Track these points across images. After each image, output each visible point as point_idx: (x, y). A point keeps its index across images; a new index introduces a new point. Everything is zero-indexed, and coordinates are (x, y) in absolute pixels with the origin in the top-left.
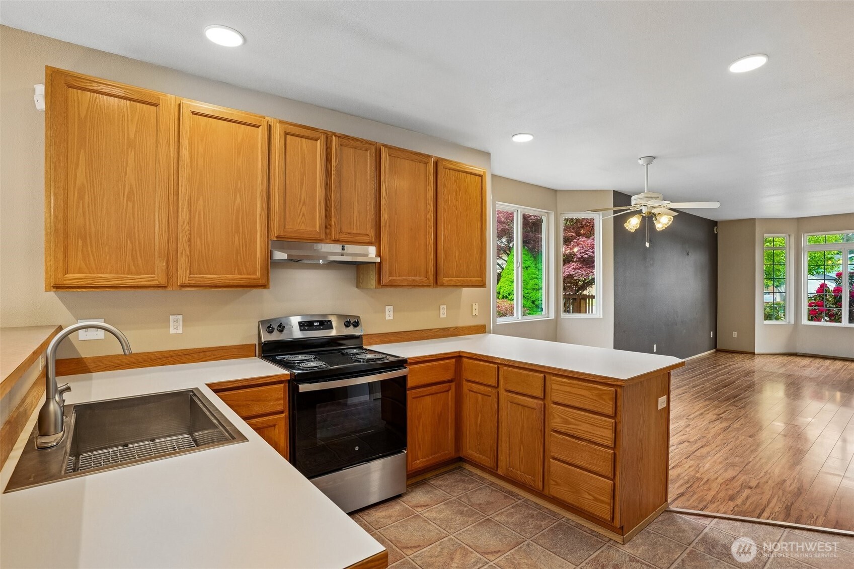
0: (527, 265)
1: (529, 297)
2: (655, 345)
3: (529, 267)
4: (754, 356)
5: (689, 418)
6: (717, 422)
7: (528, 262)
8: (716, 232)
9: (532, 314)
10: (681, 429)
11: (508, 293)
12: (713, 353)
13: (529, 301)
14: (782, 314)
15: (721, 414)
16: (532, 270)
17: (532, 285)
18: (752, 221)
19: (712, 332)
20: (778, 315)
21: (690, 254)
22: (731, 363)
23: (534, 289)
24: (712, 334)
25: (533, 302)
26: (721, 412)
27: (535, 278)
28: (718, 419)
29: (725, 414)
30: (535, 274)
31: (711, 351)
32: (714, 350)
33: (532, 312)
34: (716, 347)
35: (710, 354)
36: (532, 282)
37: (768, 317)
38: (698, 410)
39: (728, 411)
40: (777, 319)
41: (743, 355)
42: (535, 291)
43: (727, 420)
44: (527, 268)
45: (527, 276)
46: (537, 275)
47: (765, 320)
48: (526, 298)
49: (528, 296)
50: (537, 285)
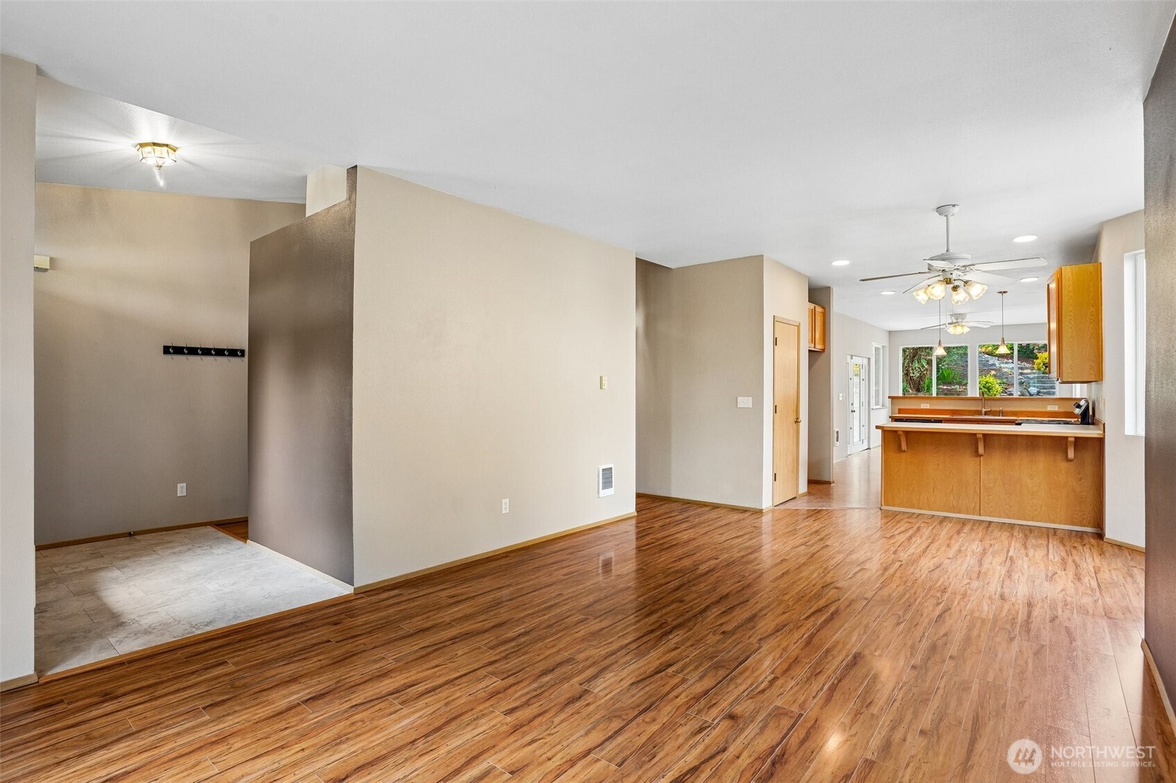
5: (900, 563)
6: (862, 559)
10: (900, 549)
15: (860, 570)
26: (859, 574)
28: (863, 563)
29: (854, 572)
38: (893, 575)
39: (849, 576)
43: (852, 563)
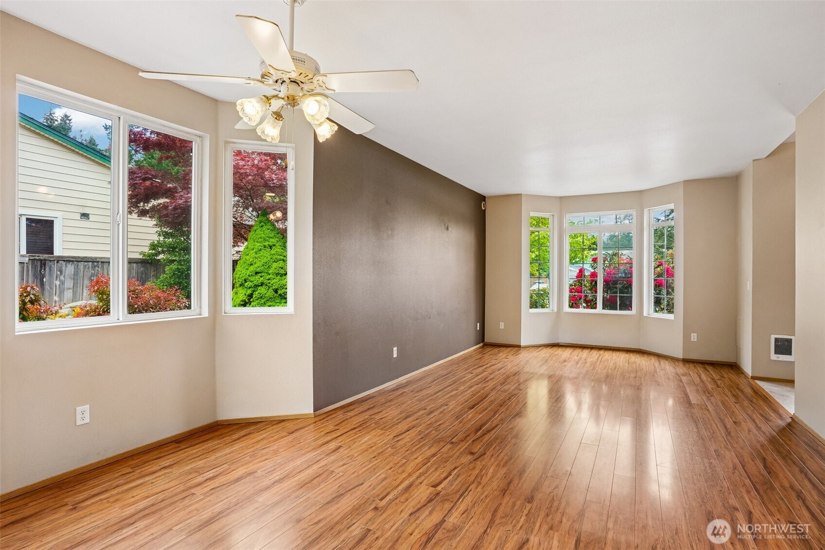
0: (271, 244)
1: (270, 285)
2: (395, 349)
3: (274, 246)
4: (520, 350)
7: (272, 240)
8: (483, 209)
9: (274, 306)
11: (243, 279)
12: (480, 348)
13: (271, 290)
14: (547, 301)
16: (277, 249)
17: (276, 269)
18: (518, 196)
19: (478, 324)
20: (544, 303)
21: (450, 229)
22: (494, 362)
23: (277, 274)
24: (478, 326)
25: (276, 291)
27: (280, 260)
30: (281, 255)
31: (478, 346)
32: (481, 344)
33: (274, 304)
34: (483, 340)
35: (475, 350)
36: (275, 265)
37: (534, 305)
40: (543, 307)
41: (509, 349)
42: (279, 277)
44: (271, 247)
45: (269, 257)
46: (284, 256)
47: (531, 308)
48: (266, 285)
49: (269, 283)
50: (282, 268)
